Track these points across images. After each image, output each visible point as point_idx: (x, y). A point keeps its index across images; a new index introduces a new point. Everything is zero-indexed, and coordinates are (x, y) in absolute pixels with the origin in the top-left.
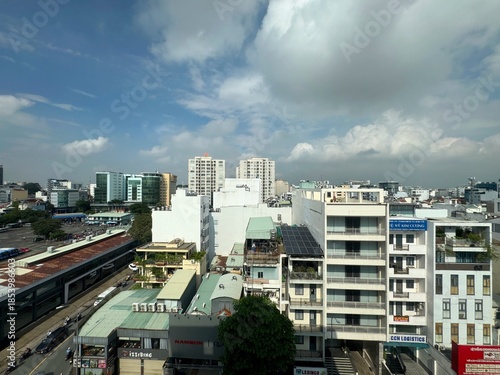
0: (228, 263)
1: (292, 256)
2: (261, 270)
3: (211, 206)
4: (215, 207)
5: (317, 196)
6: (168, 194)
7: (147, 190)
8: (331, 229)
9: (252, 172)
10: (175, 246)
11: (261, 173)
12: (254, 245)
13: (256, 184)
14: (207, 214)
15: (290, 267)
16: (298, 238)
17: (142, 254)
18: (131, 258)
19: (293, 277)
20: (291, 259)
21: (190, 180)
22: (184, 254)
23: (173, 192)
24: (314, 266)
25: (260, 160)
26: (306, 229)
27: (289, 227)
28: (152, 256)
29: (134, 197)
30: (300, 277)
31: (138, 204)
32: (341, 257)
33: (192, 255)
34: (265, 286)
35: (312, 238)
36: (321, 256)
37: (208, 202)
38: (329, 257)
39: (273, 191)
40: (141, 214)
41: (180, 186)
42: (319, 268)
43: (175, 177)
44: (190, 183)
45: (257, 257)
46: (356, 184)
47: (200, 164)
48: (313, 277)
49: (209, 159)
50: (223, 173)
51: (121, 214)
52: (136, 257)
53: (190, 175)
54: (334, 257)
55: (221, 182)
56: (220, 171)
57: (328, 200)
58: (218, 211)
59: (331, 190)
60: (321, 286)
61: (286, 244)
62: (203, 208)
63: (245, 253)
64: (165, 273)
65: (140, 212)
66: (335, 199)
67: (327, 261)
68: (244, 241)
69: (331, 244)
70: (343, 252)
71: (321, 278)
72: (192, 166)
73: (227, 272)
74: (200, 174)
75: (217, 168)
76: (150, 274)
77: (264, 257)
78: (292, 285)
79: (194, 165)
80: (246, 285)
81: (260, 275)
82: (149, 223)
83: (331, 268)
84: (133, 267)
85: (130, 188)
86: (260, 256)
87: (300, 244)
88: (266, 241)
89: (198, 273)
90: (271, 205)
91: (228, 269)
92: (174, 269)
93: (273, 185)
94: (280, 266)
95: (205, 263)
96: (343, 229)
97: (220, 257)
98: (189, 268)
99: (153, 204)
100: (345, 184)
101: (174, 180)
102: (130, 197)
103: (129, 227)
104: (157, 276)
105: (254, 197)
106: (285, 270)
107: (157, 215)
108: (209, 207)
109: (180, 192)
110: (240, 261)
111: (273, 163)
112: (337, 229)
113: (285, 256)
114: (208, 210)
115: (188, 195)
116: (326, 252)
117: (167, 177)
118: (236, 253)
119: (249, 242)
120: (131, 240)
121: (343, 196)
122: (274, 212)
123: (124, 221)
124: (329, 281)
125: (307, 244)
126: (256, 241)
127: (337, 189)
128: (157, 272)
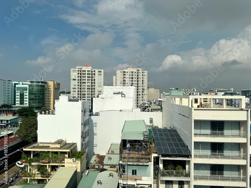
0: (105, 162)
1: (163, 156)
2: (135, 168)
3: (91, 111)
4: (94, 111)
5: (185, 102)
6: (52, 97)
7: (33, 96)
8: (198, 131)
9: (127, 80)
10: (58, 146)
11: (135, 81)
12: (128, 145)
13: (130, 91)
14: (87, 117)
15: (161, 166)
16: (168, 139)
17: (28, 153)
18: (18, 157)
19: (163, 175)
20: (161, 158)
21: (72, 87)
22: (65, 153)
23: (56, 98)
24: (183, 164)
25: (135, 70)
26: (175, 131)
27: (160, 130)
28: (37, 154)
29: (22, 102)
30: (170, 175)
31: (24, 109)
32: (206, 157)
33: (73, 154)
34: (139, 182)
35: (180, 140)
36: (189, 156)
37: (88, 107)
38: (196, 156)
39: (145, 98)
40: (28, 117)
41: (63, 93)
42: (187, 166)
43: (59, 84)
44: (72, 90)
45: (131, 156)
46: (220, 91)
47: (81, 73)
48: (182, 175)
49: (90, 68)
50: (102, 81)
51: (10, 117)
52: (23, 155)
53: (72, 82)
54: (201, 157)
55: (100, 89)
56: (99, 79)
57: (195, 106)
58: (97, 114)
59: (198, 97)
60: (188, 182)
61: (157, 145)
62: (84, 111)
63: (121, 152)
64: (49, 170)
65: (27, 115)
66: (201, 105)
67: (194, 161)
68: (119, 142)
69: (198, 145)
70: (208, 152)
71: (188, 175)
72: (74, 75)
73: (105, 170)
74: (81, 82)
75: (97, 77)
76: (35, 171)
77: (137, 156)
78: (162, 182)
79: (76, 74)
80: (121, 181)
81: (134, 172)
82: (35, 126)
83: (198, 166)
84: (19, 164)
85: (18, 94)
86: (134, 156)
87: (170, 145)
88: (139, 141)
89: (79, 170)
90: (144, 110)
91: (105, 167)
92: (57, 167)
93: (145, 92)
94: (151, 164)
95: (85, 161)
96: (209, 132)
97: (98, 156)
98: (71, 166)
99: (38, 108)
100: (211, 91)
101: (57, 87)
102: (18, 102)
103: (16, 129)
104: (42, 173)
105: (129, 102)
106: (156, 169)
107: (41, 118)
108: (88, 112)
109: (63, 98)
110: (116, 160)
111: (146, 73)
112: (203, 131)
113: (156, 155)
114: (88, 113)
115: (70, 100)
116: (193, 152)
117: (51, 84)
118: (113, 153)
119: (124, 142)
120: (19, 141)
121: (208, 103)
122: (146, 116)
123: (13, 123)
124: (196, 178)
125: (176, 145)
126: (131, 142)
127: (203, 96)
128: (41, 169)
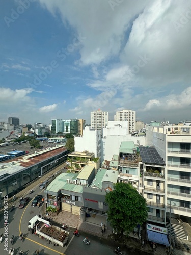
0: (110, 164)
1: (146, 164)
2: (128, 170)
3: (102, 135)
5: (161, 130)
6: (81, 128)
7: (72, 128)
8: (171, 149)
9: (123, 118)
10: (85, 154)
11: (128, 118)
12: (124, 156)
13: (125, 124)
14: (100, 139)
15: (145, 170)
16: (149, 154)
17: (70, 157)
18: (66, 159)
19: (146, 175)
20: (145, 165)
21: (91, 122)
22: (89, 158)
23: (83, 128)
24: (159, 170)
25: (127, 111)
26: (154, 149)
27: (144, 148)
28: (74, 158)
29: (67, 131)
30: (150, 175)
31: (68, 134)
32: (177, 166)
33: (93, 159)
34: (130, 178)
35: (158, 154)
36: (164, 165)
37: (100, 133)
38: (169, 165)
39: (135, 128)
41: (87, 125)
42: (162, 171)
43: (85, 121)
44: (91, 124)
45: (125, 162)
46: (188, 123)
47: (96, 115)
48: (159, 176)
49: (101, 111)
50: (108, 118)
51: (62, 138)
52: (68, 158)
53: (91, 119)
54: (172, 166)
55: (107, 123)
56: (106, 117)
57: (169, 133)
58: (105, 138)
59: (171, 127)
60: (163, 182)
61: (142, 157)
62: (98, 136)
63: (119, 160)
64: (81, 166)
65: (69, 137)
66: (173, 132)
67: (167, 168)
68: (118, 154)
69: (170, 158)
70: (179, 163)
71: (163, 177)
72: (92, 115)
73: (110, 169)
74: (96, 119)
75: (105, 116)
76: (74, 166)
77: (130, 163)
78: (145, 179)
79: (93, 115)
80: (119, 176)
81: (127, 172)
82: (73, 143)
83: (170, 172)
84: (67, 163)
85: (65, 126)
86: (127, 162)
87: (151, 157)
88: (130, 154)
89: (96, 168)
90: (133, 135)
91: (110, 167)
92: (84, 165)
93: (135, 124)
94: (138, 168)
95: (99, 163)
96: (179, 150)
97: (106, 161)
98: (91, 166)
99: (75, 134)
100: (180, 123)
101: (84, 122)
102: (65, 131)
103: (65, 144)
104: (77, 168)
105: (124, 131)
106: (141, 171)
107: (76, 139)
108: (100, 136)
109: (87, 128)
110: (116, 164)
111: (135, 112)
112: (174, 150)
113: (141, 163)
114: (100, 137)
115: (90, 130)
116: (167, 163)
117: (81, 121)
118: (114, 160)
119: (121, 155)
120: (66, 150)
121: (179, 130)
122: (135, 139)
123: (63, 142)
124: (169, 179)
125: (155, 157)
126: (125, 154)
127: (175, 126)
128: (77, 165)
